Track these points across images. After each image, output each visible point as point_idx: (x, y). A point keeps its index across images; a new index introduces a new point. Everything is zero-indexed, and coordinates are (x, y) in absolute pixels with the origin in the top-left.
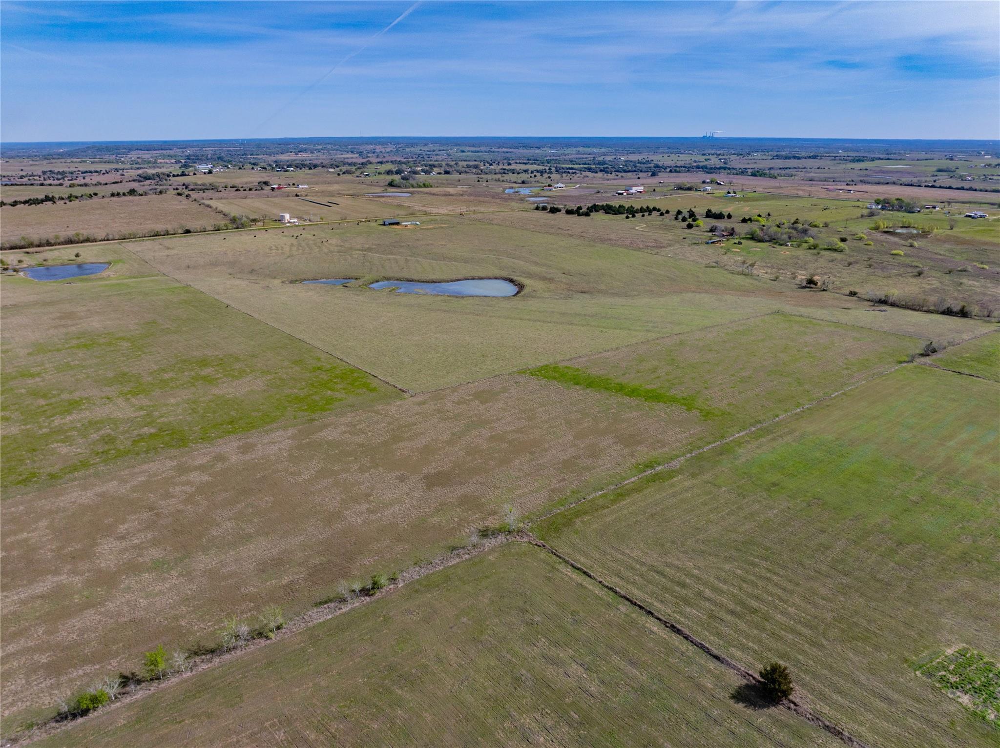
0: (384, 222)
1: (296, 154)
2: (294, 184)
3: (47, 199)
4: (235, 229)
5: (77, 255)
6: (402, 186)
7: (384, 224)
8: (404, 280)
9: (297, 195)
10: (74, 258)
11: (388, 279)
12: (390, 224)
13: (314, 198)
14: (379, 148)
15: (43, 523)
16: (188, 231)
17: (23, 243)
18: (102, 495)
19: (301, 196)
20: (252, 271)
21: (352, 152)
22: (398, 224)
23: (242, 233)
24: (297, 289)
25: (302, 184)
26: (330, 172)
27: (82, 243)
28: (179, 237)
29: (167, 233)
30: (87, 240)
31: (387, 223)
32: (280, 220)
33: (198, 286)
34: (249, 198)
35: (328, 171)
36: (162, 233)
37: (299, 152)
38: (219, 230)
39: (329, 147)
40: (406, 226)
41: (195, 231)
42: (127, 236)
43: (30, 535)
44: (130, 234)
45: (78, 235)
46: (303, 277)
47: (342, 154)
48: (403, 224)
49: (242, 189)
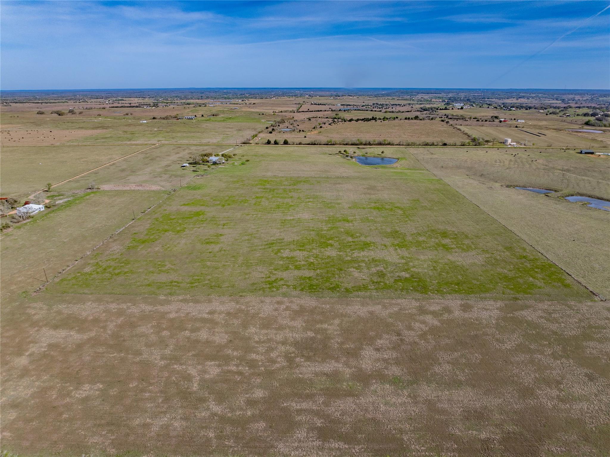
0: (581, 151)
1: (517, 99)
2: (515, 119)
3: (374, 119)
4: (474, 145)
5: (383, 152)
6: (596, 125)
7: (581, 153)
8: (594, 198)
9: (516, 127)
10: (380, 153)
11: (582, 195)
12: (586, 153)
13: (528, 130)
14: (577, 97)
15: (337, 321)
16: (445, 144)
17: (358, 142)
18: (371, 313)
19: (519, 127)
20: (482, 175)
21: (557, 99)
22: (592, 153)
23: (479, 149)
24: (512, 192)
25: (520, 120)
26: (540, 112)
27: (386, 145)
28: (439, 147)
29: (433, 144)
30: (389, 144)
31: (583, 152)
32: (504, 143)
33: (447, 180)
34: (485, 126)
35: (539, 111)
36: (430, 144)
37: (519, 98)
38: (464, 145)
39: (540, 95)
40: (599, 155)
41: (450, 144)
42: (410, 144)
43: (329, 327)
44: (412, 143)
45: (385, 140)
46: (516, 184)
47: (549, 101)
48: (597, 154)
49: (480, 120)
